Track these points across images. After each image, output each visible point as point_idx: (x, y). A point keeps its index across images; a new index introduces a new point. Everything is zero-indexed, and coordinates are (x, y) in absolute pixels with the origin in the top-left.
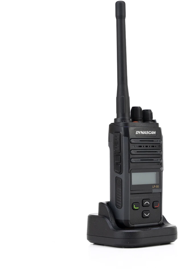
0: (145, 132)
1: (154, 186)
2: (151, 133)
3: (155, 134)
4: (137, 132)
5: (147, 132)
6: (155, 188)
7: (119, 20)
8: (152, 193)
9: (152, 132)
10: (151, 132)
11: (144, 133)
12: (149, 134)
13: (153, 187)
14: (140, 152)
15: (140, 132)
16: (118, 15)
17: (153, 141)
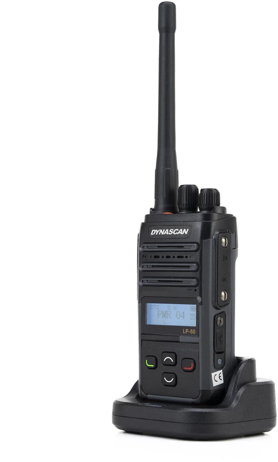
0: (167, 230)
1: (187, 330)
2: (179, 232)
3: (186, 233)
4: (153, 231)
5: (170, 231)
6: (188, 334)
7: (164, 35)
8: (179, 342)
9: (181, 230)
10: (178, 230)
11: (165, 233)
12: (174, 234)
13: (185, 332)
14: (156, 266)
15: (157, 232)
16: (163, 25)
17: (183, 247)
